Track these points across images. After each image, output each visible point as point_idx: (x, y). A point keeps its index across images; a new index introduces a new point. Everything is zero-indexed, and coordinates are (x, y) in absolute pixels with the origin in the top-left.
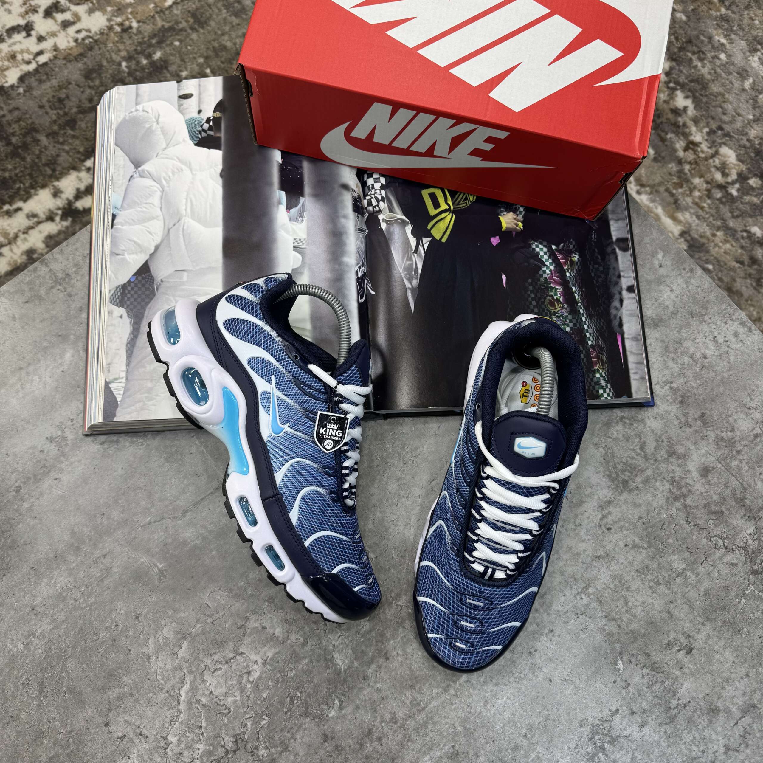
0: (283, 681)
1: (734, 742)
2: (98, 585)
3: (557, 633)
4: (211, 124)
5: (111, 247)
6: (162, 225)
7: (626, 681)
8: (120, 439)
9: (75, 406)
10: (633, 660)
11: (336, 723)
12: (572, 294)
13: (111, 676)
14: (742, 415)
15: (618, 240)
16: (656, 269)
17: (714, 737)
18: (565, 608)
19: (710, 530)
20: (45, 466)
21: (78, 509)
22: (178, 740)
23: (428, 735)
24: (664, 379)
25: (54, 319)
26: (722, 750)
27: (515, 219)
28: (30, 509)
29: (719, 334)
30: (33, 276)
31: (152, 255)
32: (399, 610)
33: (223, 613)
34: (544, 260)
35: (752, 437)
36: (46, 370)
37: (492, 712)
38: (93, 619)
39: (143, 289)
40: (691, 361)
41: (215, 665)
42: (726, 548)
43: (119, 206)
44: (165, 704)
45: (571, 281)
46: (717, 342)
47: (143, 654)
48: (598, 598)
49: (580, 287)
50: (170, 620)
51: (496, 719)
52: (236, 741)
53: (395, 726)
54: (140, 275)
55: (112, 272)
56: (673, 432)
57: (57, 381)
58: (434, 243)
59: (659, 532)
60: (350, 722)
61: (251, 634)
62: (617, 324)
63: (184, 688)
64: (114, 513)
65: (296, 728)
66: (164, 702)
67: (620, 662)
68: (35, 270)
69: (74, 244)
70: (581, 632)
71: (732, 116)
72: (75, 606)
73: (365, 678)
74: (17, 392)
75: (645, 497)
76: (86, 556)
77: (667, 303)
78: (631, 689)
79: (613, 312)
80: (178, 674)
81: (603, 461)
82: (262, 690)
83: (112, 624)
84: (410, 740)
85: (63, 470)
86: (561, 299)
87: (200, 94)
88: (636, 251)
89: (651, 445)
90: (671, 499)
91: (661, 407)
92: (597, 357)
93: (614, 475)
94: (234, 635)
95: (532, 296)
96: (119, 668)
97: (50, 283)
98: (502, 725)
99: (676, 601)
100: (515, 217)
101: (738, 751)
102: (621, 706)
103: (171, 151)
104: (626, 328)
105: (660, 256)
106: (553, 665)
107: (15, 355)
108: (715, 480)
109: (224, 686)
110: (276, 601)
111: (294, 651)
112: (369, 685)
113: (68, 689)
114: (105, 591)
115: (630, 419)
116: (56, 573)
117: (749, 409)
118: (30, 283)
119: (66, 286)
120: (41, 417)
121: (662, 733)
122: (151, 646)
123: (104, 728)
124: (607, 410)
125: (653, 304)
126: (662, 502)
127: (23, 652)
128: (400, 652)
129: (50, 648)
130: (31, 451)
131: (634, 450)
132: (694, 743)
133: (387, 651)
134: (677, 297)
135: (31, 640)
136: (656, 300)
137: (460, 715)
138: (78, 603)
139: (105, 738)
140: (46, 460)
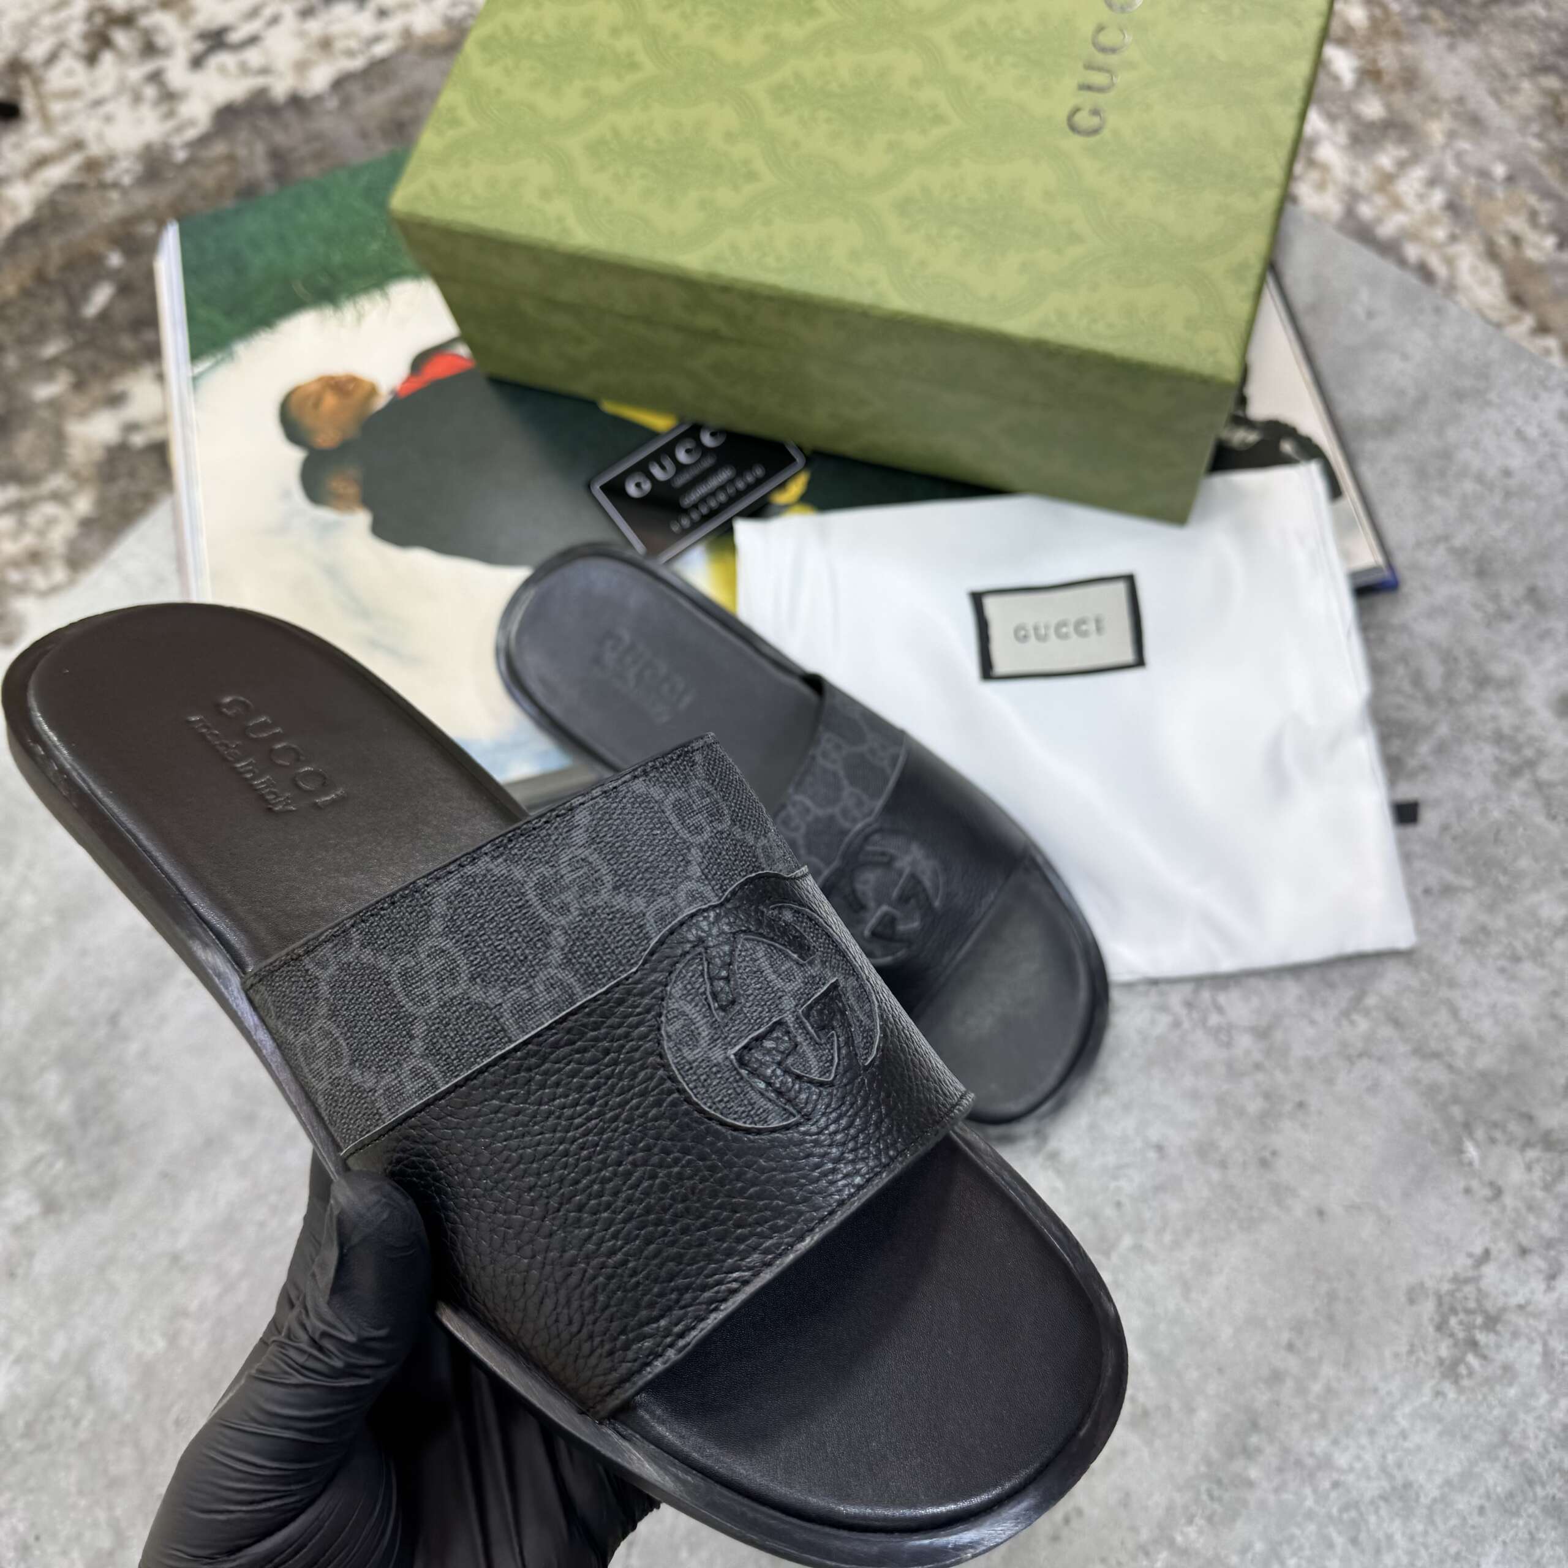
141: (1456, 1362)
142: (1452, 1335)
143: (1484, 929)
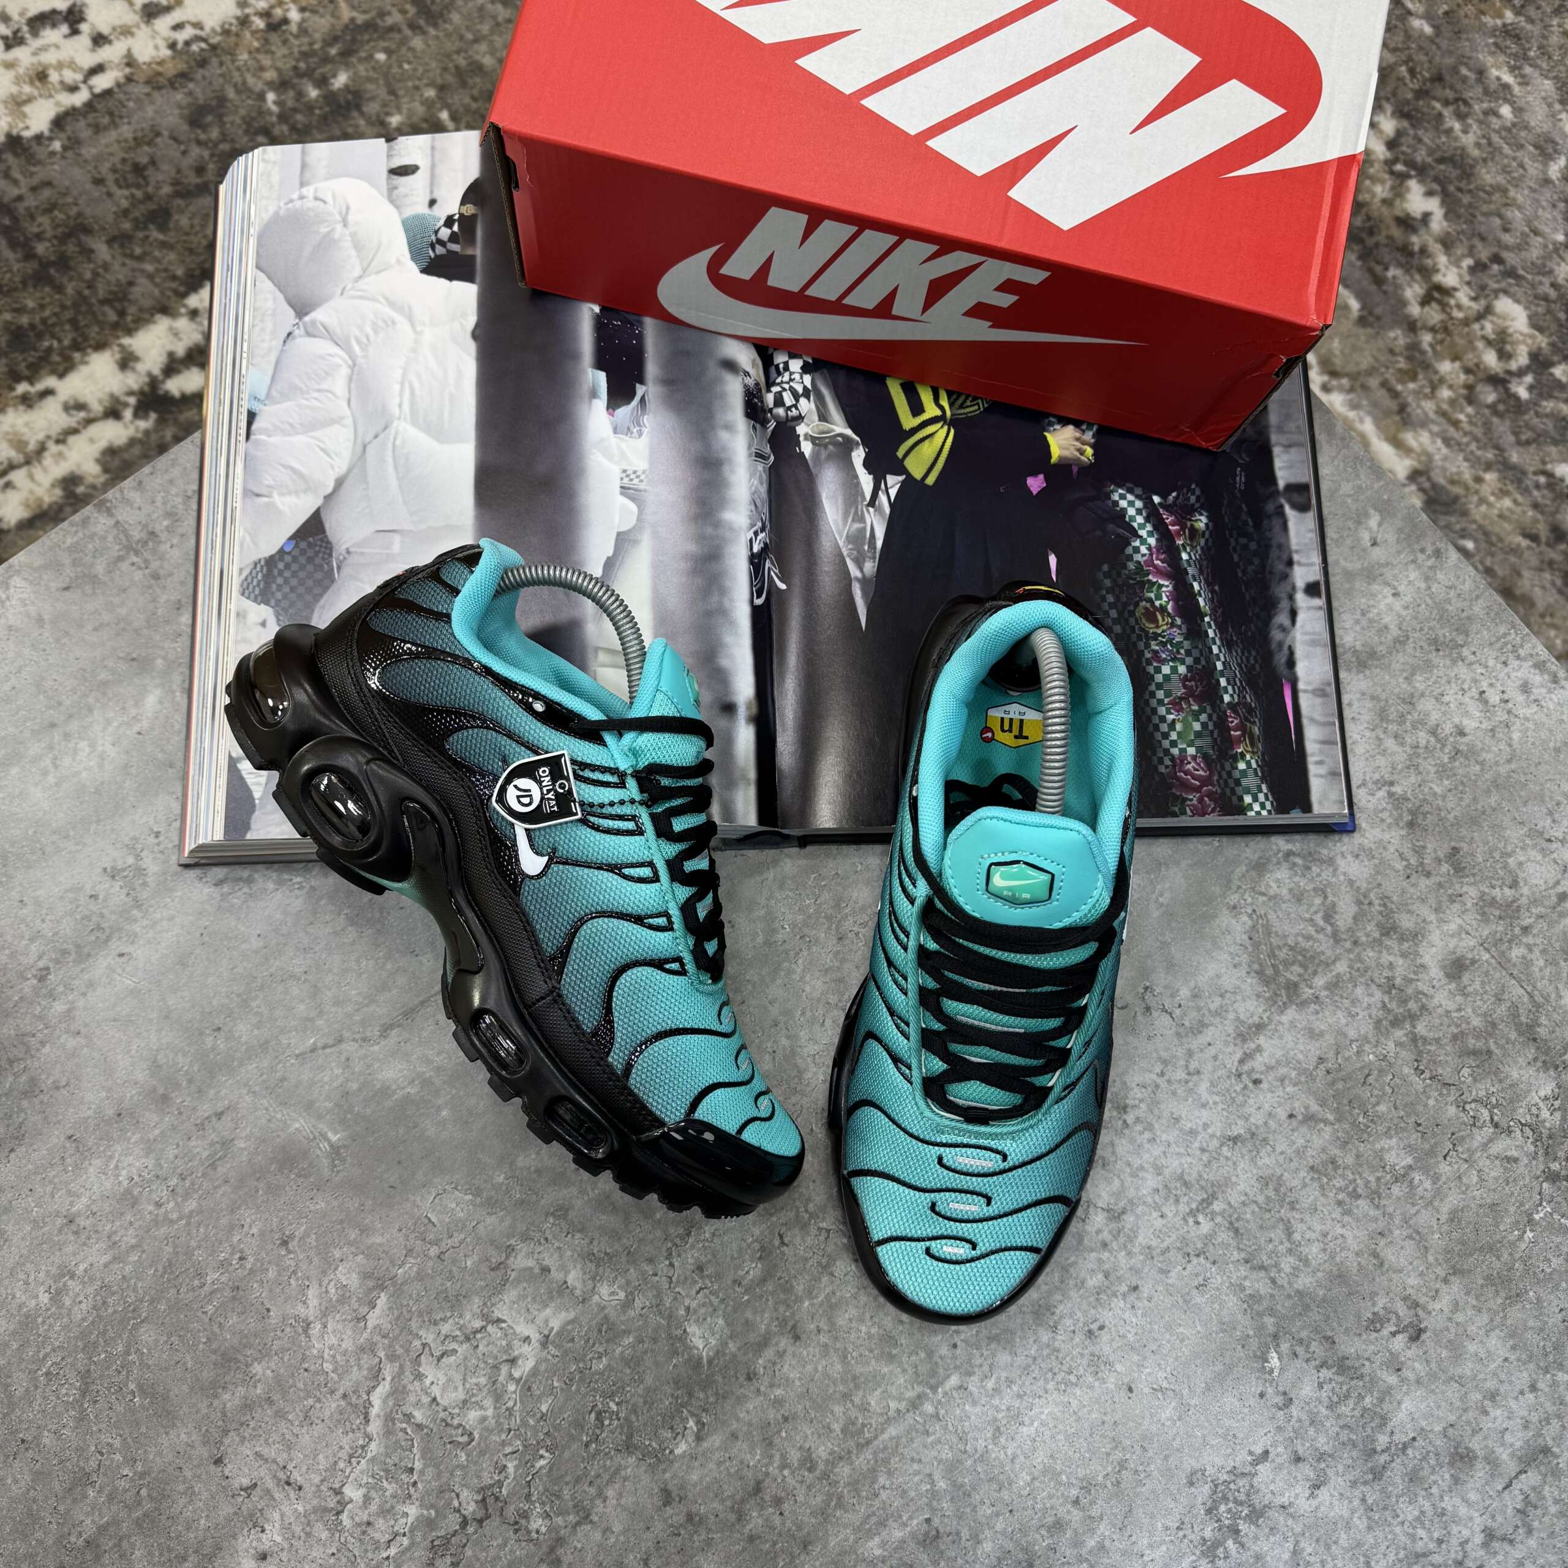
0: (582, 1380)
1: (1504, 1522)
2: (204, 1175)
3: (1145, 1291)
4: (456, 228)
5: (245, 480)
6: (352, 438)
7: (1285, 1393)
8: (256, 876)
9: (165, 803)
10: (1300, 1350)
11: (689, 1467)
12: (1193, 596)
13: (229, 1361)
14: (1533, 854)
15: (1291, 488)
16: (1364, 550)
17: (1463, 1510)
18: (1163, 1241)
19: (1464, 1087)
20: (99, 928)
21: (167, 1017)
22: (365, 1496)
23: (877, 1495)
24: (1377, 776)
25: (122, 625)
26: (1479, 1539)
27: (1077, 439)
28: (69, 1014)
29: (1491, 685)
30: (80, 534)
31: (328, 498)
32: (822, 1238)
33: (462, 1236)
34: (1135, 525)
35: (1554, 899)
36: (104, 729)
37: (1009, 1452)
38: (193, 1244)
39: (310, 568)
40: (1432, 739)
41: (443, 1343)
42: (1496, 1126)
43: (262, 395)
44: (339, 1421)
45: (1191, 570)
46: (1486, 702)
47: (296, 1318)
49: (1209, 584)
50: (353, 1249)
51: (1017, 1466)
52: (484, 1500)
53: (809, 1477)
54: (303, 539)
55: (245, 530)
56: (1392, 885)
57: (127, 752)
58: (910, 485)
59: (1359, 1090)
60: (719, 1464)
61: (518, 1281)
62: (1283, 660)
63: (379, 1390)
64: (241, 1027)
65: (606, 1477)
66: (337, 1416)
67: (1274, 1355)
68: (85, 522)
69: (167, 471)
70: (1195, 1291)
71: (1523, 234)
72: (157, 1215)
73: (750, 1377)
74: (45, 773)
75: (1332, 1019)
76: (180, 1113)
77: (1387, 619)
78: (1294, 1411)
79: (1276, 635)
80: (367, 1361)
81: (1248, 943)
82: (539, 1397)
83: (232, 1254)
84: (840, 1505)
85: (136, 935)
86: (1170, 607)
87: (433, 167)
88: (1325, 511)
89: (1346, 910)
90: (1385, 1023)
91: (1369, 833)
92: (1241, 727)
93: (1269, 972)
94: (483, 1283)
95: (1110, 598)
96: (245, 1346)
97: (115, 550)
98: (1028, 1478)
99: (1391, 1231)
100: (1078, 435)
101: (1511, 1542)
102: (1274, 1445)
103: (371, 283)
104: (1301, 669)
105: (1373, 522)
106: (1136, 1358)
107: (41, 697)
108: (1477, 985)
109: (461, 1388)
110: (572, 1214)
111: (606, 1317)
112: (758, 1390)
113: (140, 1387)
114: (219, 1187)
115: (1304, 858)
116: (118, 1147)
117: (1550, 840)
118: (74, 549)
119: (150, 557)
120: (93, 827)
121: (1356, 1503)
122: (313, 1302)
123: (212, 1467)
124: (1259, 838)
125: (1357, 622)
126: (1365, 1027)
127: (48, 1310)
128: (824, 1326)
129: (104, 1303)
130: (71, 895)
131: (1312, 920)
132: (1422, 1523)
133: (797, 1322)
134: (1406, 608)
135: (65, 1285)
136: (1363, 614)
137: (944, 1456)
138: (163, 1210)
139: (214, 1488)
140: (102, 915)
141: (1217, 1544)
142: (1219, 1520)
143: (1333, 1162)
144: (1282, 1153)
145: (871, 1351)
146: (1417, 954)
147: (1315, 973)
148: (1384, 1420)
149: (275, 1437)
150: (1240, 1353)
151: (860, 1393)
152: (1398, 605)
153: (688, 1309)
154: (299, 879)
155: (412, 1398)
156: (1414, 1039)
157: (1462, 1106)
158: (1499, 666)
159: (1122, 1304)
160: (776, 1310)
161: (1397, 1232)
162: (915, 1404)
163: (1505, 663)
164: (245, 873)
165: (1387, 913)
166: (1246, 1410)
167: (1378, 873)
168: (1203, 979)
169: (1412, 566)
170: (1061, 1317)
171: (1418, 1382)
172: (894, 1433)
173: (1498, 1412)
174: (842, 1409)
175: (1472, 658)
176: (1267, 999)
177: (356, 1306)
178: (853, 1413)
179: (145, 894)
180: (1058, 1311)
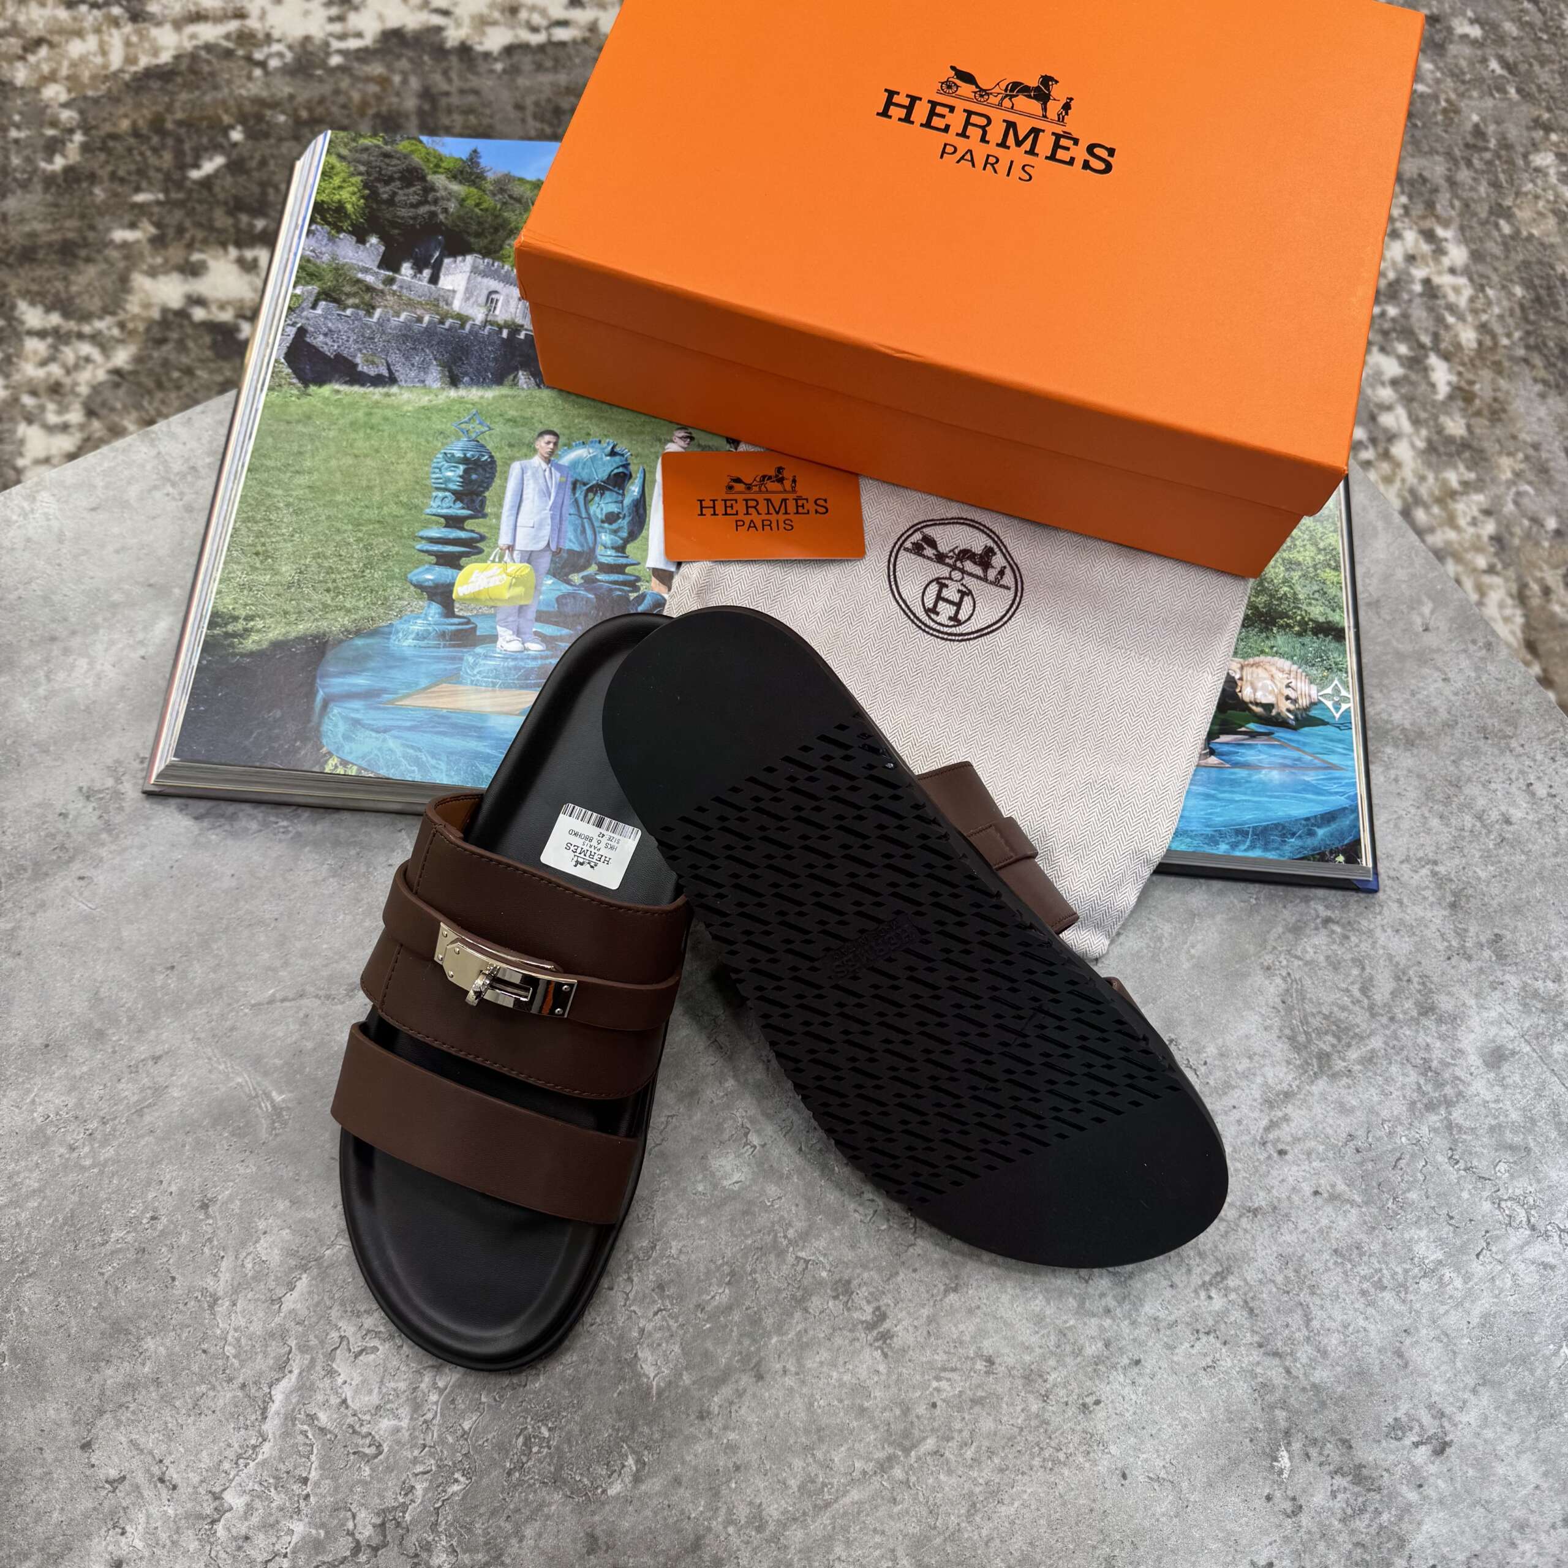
0: (514, 1397)
2: (128, 1122)
3: (1149, 1365)
8: (240, 814)
10: (1313, 1452)
11: (621, 1512)
13: (119, 1331)
16: (1417, 634)
18: (1171, 1313)
19: (1501, 1183)
20: (63, 847)
21: (118, 948)
22: (247, 1505)
24: (1420, 854)
25: (145, 551)
28: (12, 934)
29: (1539, 778)
30: (119, 460)
32: (800, 1268)
36: (106, 650)
37: (984, 1532)
38: (102, 1195)
40: (1478, 824)
41: (363, 1338)
42: (1533, 1228)
44: (232, 1414)
46: (1533, 794)
47: (204, 1291)
48: (1246, 1302)
50: (279, 1222)
51: (992, 1550)
52: (383, 1524)
53: (757, 1538)
56: (1433, 964)
57: (127, 675)
59: (1389, 1174)
60: (656, 1513)
63: (283, 1383)
64: (197, 966)
65: (527, 1512)
66: (230, 1409)
67: (1285, 1454)
70: (1202, 1373)
72: (68, 1159)
73: (703, 1416)
74: (36, 684)
75: (1364, 1095)
76: (114, 1052)
77: (1436, 703)
78: (1305, 1519)
80: (275, 1349)
81: (1281, 1006)
82: (463, 1412)
83: (143, 1212)
85: (101, 860)
89: (1384, 985)
90: (1419, 1105)
91: (1409, 910)
93: (1302, 1038)
96: (140, 1317)
97: (152, 479)
99: (1417, 1329)
102: (1280, 1556)
105: (1427, 609)
106: (1132, 1441)
108: (1517, 1078)
109: (376, 1391)
112: (710, 1432)
113: (13, 1350)
114: (143, 1136)
115: (1343, 927)
116: (38, 1080)
118: (109, 472)
119: (186, 490)
120: (76, 745)
122: (225, 1276)
123: (78, 1452)
125: (1407, 701)
126: (1399, 1108)
128: (791, 1367)
130: (38, 811)
131: (1348, 990)
133: (762, 1359)
134: (1456, 694)
136: (1413, 694)
137: (911, 1530)
138: (75, 1155)
139: (75, 1477)
140: (68, 835)
144: (1305, 1231)
145: (841, 1401)
146: (1455, 1038)
147: (1349, 1045)
148: (1402, 1542)
149: (156, 1424)
150: (1248, 1446)
151: (824, 1447)
152: (1447, 691)
153: (642, 1331)
154: (285, 823)
155: (320, 1397)
156: (1450, 1126)
157: (1498, 1203)
158: (1547, 761)
159: (1121, 1378)
160: (740, 1343)
161: (1424, 1331)
162: (884, 1466)
163: (1553, 759)
164: (231, 808)
165: (1427, 990)
166: (1251, 1514)
167: (1418, 950)
168: (1230, 1039)
169: (1462, 656)
170: (1055, 1385)
171: (1441, 1502)
172: (856, 1498)
173: (1528, 1546)
174: (801, 1464)
175: (1520, 750)
176: (1297, 1067)
177: (272, 1285)
178: (813, 1469)
179: (118, 819)
180: (1051, 1378)
